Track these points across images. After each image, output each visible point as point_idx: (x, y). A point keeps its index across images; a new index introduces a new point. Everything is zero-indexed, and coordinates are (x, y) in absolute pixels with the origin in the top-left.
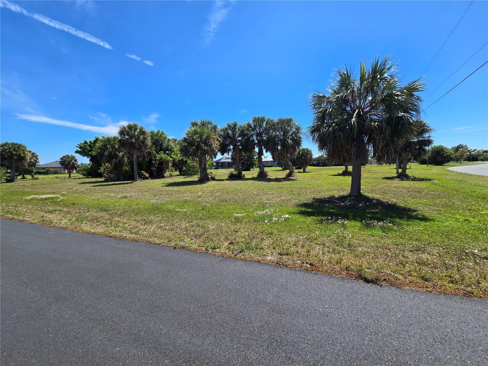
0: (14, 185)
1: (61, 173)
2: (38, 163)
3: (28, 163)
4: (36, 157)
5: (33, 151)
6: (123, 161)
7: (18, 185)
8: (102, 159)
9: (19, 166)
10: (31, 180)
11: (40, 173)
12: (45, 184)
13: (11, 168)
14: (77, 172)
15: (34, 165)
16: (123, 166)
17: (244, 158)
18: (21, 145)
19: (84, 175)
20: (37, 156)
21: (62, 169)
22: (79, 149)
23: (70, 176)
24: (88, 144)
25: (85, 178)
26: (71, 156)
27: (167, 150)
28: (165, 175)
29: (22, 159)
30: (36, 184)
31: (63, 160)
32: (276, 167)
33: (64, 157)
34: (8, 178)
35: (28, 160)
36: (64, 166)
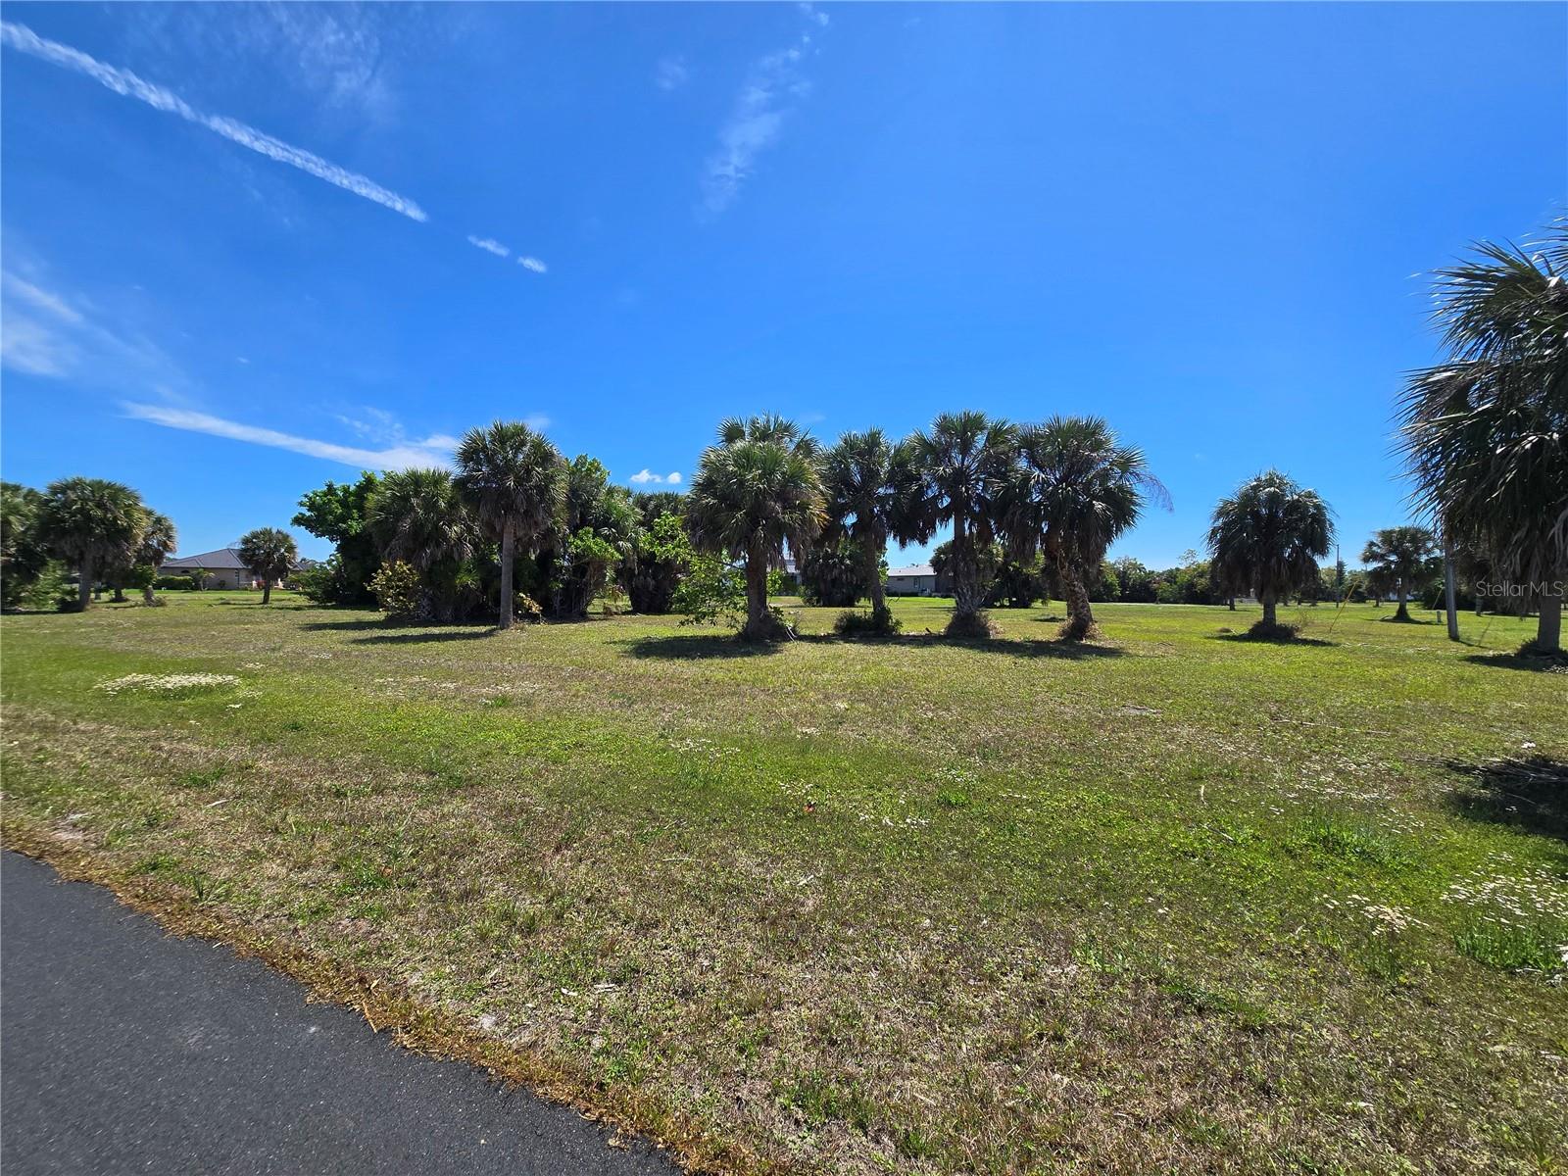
0: (79, 624)
1: (238, 589)
2: (171, 550)
3: (139, 552)
4: (167, 532)
5: (158, 513)
6: (460, 555)
7: (96, 625)
8: (386, 545)
9: (109, 559)
10: (140, 606)
11: (172, 586)
12: (186, 625)
13: (80, 566)
14: (287, 587)
15: (158, 556)
16: (456, 571)
17: (841, 562)
18: (123, 490)
19: (312, 596)
20: (170, 528)
21: (243, 574)
22: (309, 510)
23: (266, 600)
24: (337, 495)
25: (319, 607)
26: (279, 532)
27: (606, 523)
28: (590, 609)
29: (120, 535)
30: (153, 624)
31: (250, 545)
32: (930, 596)
33: (255, 535)
34: (68, 598)
35: (140, 541)
36: (250, 567)
